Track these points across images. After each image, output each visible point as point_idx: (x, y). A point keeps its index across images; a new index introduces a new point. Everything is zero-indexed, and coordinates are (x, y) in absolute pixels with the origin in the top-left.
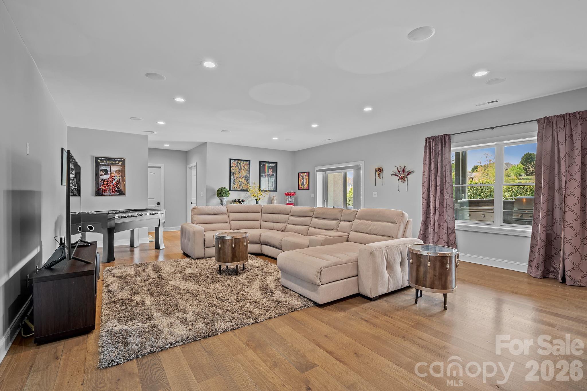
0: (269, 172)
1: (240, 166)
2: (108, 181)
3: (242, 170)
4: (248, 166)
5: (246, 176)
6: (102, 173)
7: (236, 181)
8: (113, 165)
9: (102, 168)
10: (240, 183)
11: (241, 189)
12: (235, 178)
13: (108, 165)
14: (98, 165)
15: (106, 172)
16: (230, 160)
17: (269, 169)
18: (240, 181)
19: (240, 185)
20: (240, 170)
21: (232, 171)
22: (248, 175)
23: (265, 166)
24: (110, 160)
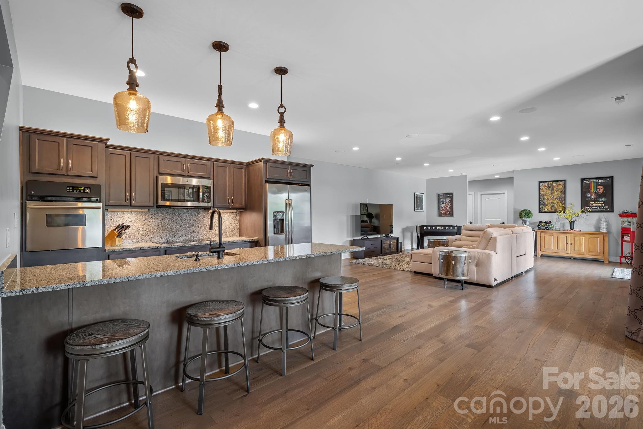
0: (598, 190)
1: (552, 187)
2: (444, 208)
3: (555, 191)
4: (564, 186)
5: (560, 198)
6: (441, 203)
7: (546, 203)
8: (447, 198)
9: (442, 200)
10: (551, 204)
11: (553, 210)
12: (546, 200)
13: (444, 198)
14: (439, 199)
15: (443, 202)
16: (540, 182)
17: (597, 186)
18: (552, 203)
19: (553, 206)
20: (552, 191)
21: (541, 193)
22: (563, 195)
23: (590, 184)
24: (445, 195)
